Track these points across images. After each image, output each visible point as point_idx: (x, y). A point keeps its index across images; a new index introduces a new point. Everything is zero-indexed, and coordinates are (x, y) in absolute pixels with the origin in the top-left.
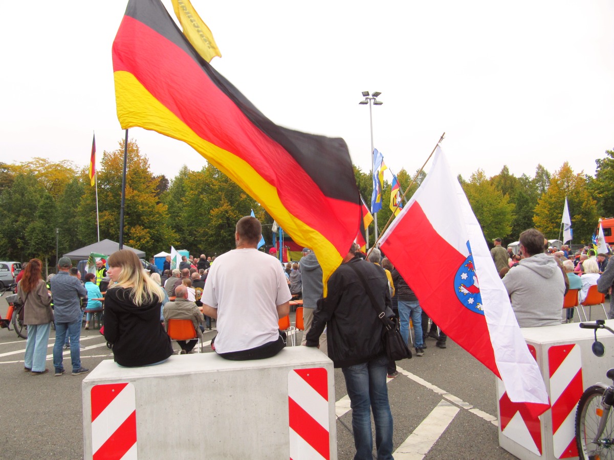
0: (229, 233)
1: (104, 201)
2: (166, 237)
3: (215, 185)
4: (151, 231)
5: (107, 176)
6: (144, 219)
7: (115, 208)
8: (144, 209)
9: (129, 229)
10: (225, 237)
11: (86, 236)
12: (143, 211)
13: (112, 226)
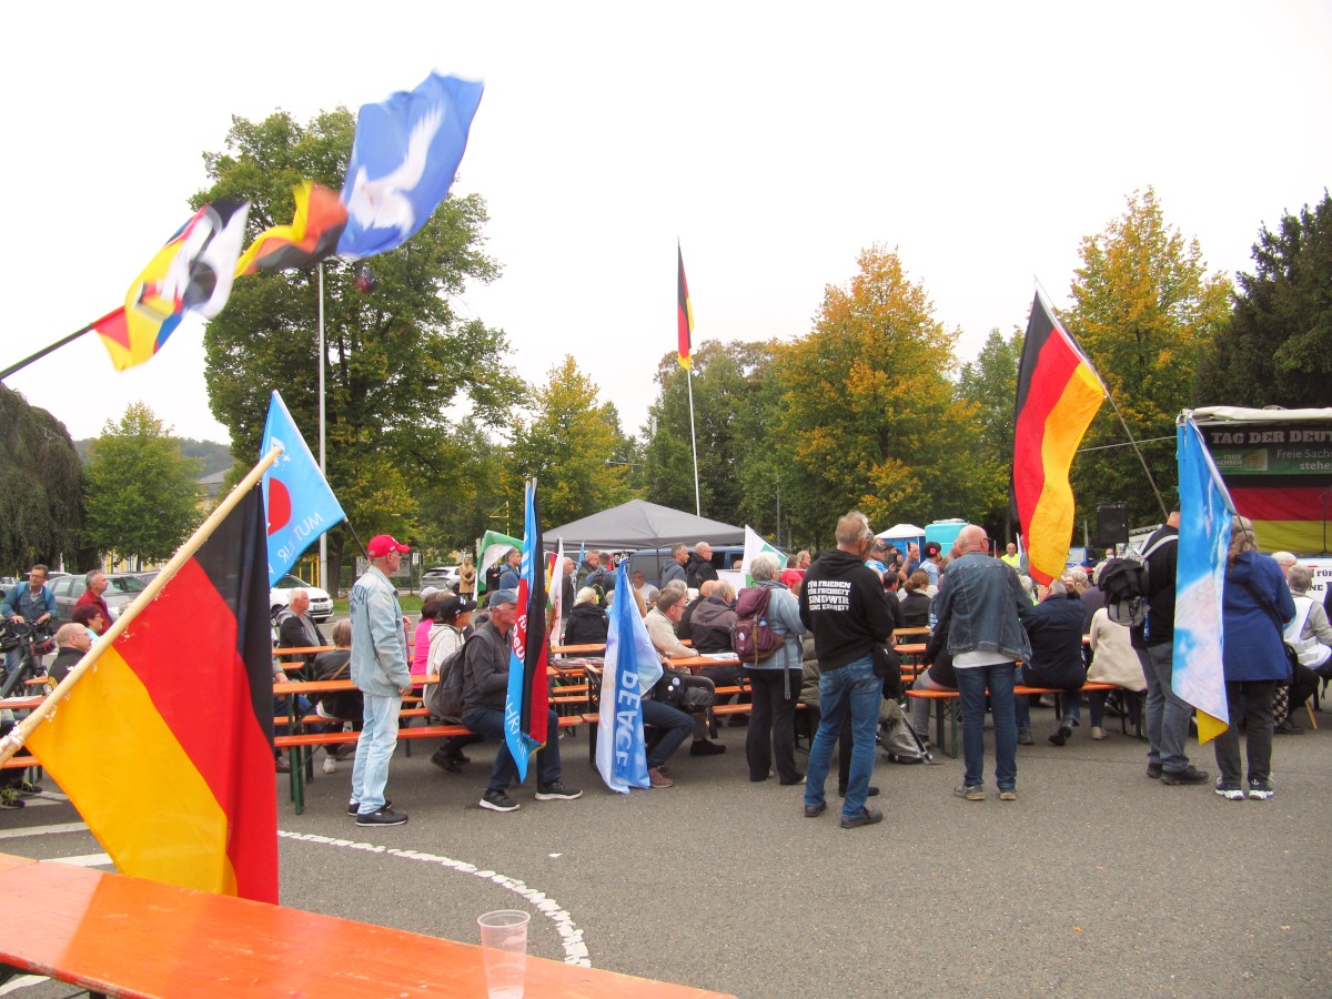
0: (1131, 467)
1: (817, 404)
2: (969, 484)
3: (1092, 335)
4: (928, 470)
5: (823, 345)
6: (911, 441)
7: (844, 418)
8: (903, 416)
9: (869, 469)
10: (1112, 479)
11: (788, 488)
12: (900, 423)
13: (833, 463)
